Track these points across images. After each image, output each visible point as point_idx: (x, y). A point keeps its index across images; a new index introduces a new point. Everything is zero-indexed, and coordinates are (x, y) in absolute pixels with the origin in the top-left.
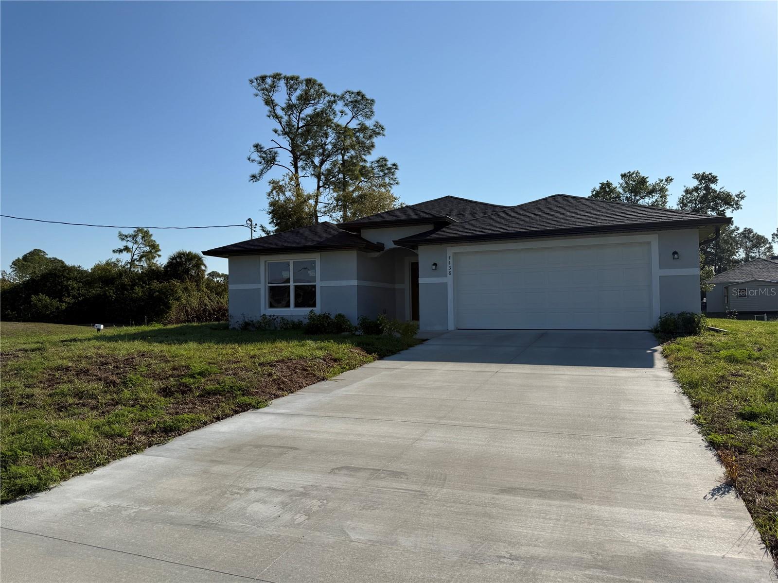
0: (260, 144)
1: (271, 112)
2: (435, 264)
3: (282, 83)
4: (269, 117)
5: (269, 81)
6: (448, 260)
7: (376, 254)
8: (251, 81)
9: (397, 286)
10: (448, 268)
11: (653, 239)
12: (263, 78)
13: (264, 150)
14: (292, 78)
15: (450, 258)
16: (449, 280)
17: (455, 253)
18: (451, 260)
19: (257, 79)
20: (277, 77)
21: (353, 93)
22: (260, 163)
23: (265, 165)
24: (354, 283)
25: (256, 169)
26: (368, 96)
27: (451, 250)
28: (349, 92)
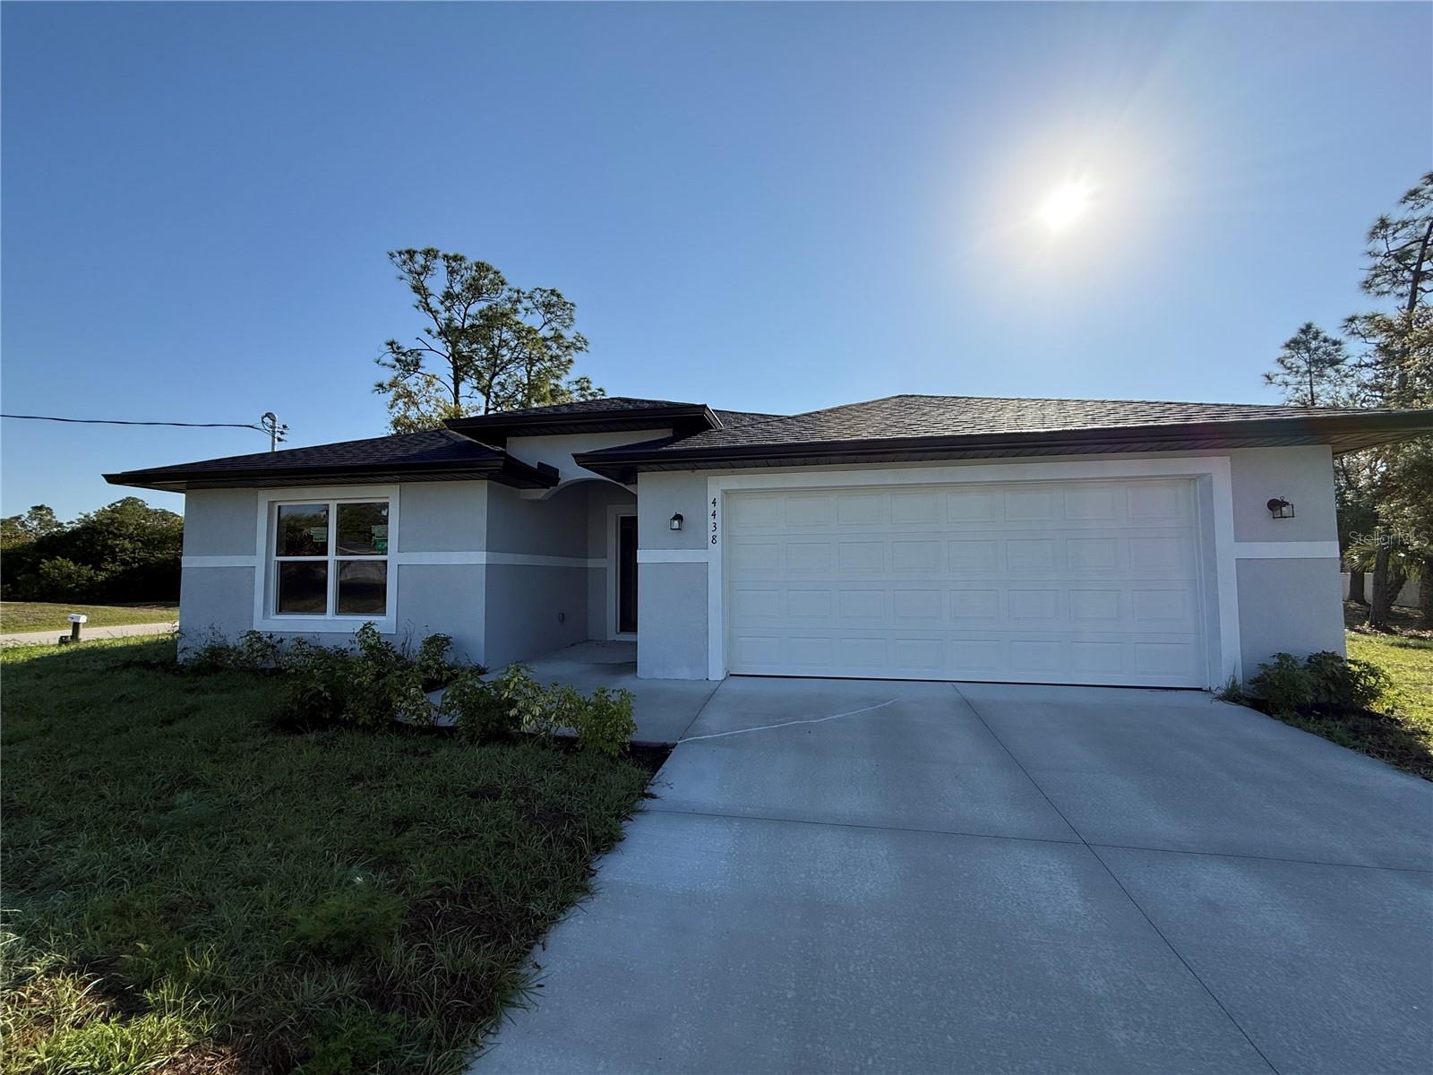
0: (396, 341)
1: (421, 302)
2: (678, 517)
3: (440, 264)
4: (417, 307)
5: (420, 259)
6: (711, 509)
7: (540, 494)
8: (392, 255)
9: (591, 563)
10: (711, 528)
11: (1217, 468)
12: (411, 253)
13: (405, 351)
14: (456, 258)
15: (714, 503)
16: (712, 556)
17: (726, 492)
18: (718, 508)
19: (400, 253)
20: (430, 253)
21: (545, 291)
22: (394, 367)
23: (401, 371)
24: (480, 558)
25: (387, 376)
26: (566, 298)
27: (718, 484)
28: (540, 289)
